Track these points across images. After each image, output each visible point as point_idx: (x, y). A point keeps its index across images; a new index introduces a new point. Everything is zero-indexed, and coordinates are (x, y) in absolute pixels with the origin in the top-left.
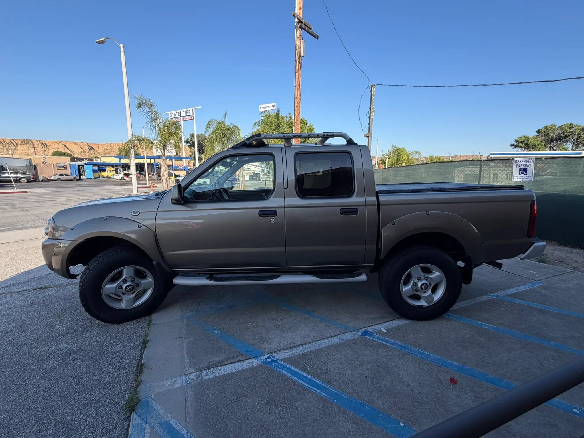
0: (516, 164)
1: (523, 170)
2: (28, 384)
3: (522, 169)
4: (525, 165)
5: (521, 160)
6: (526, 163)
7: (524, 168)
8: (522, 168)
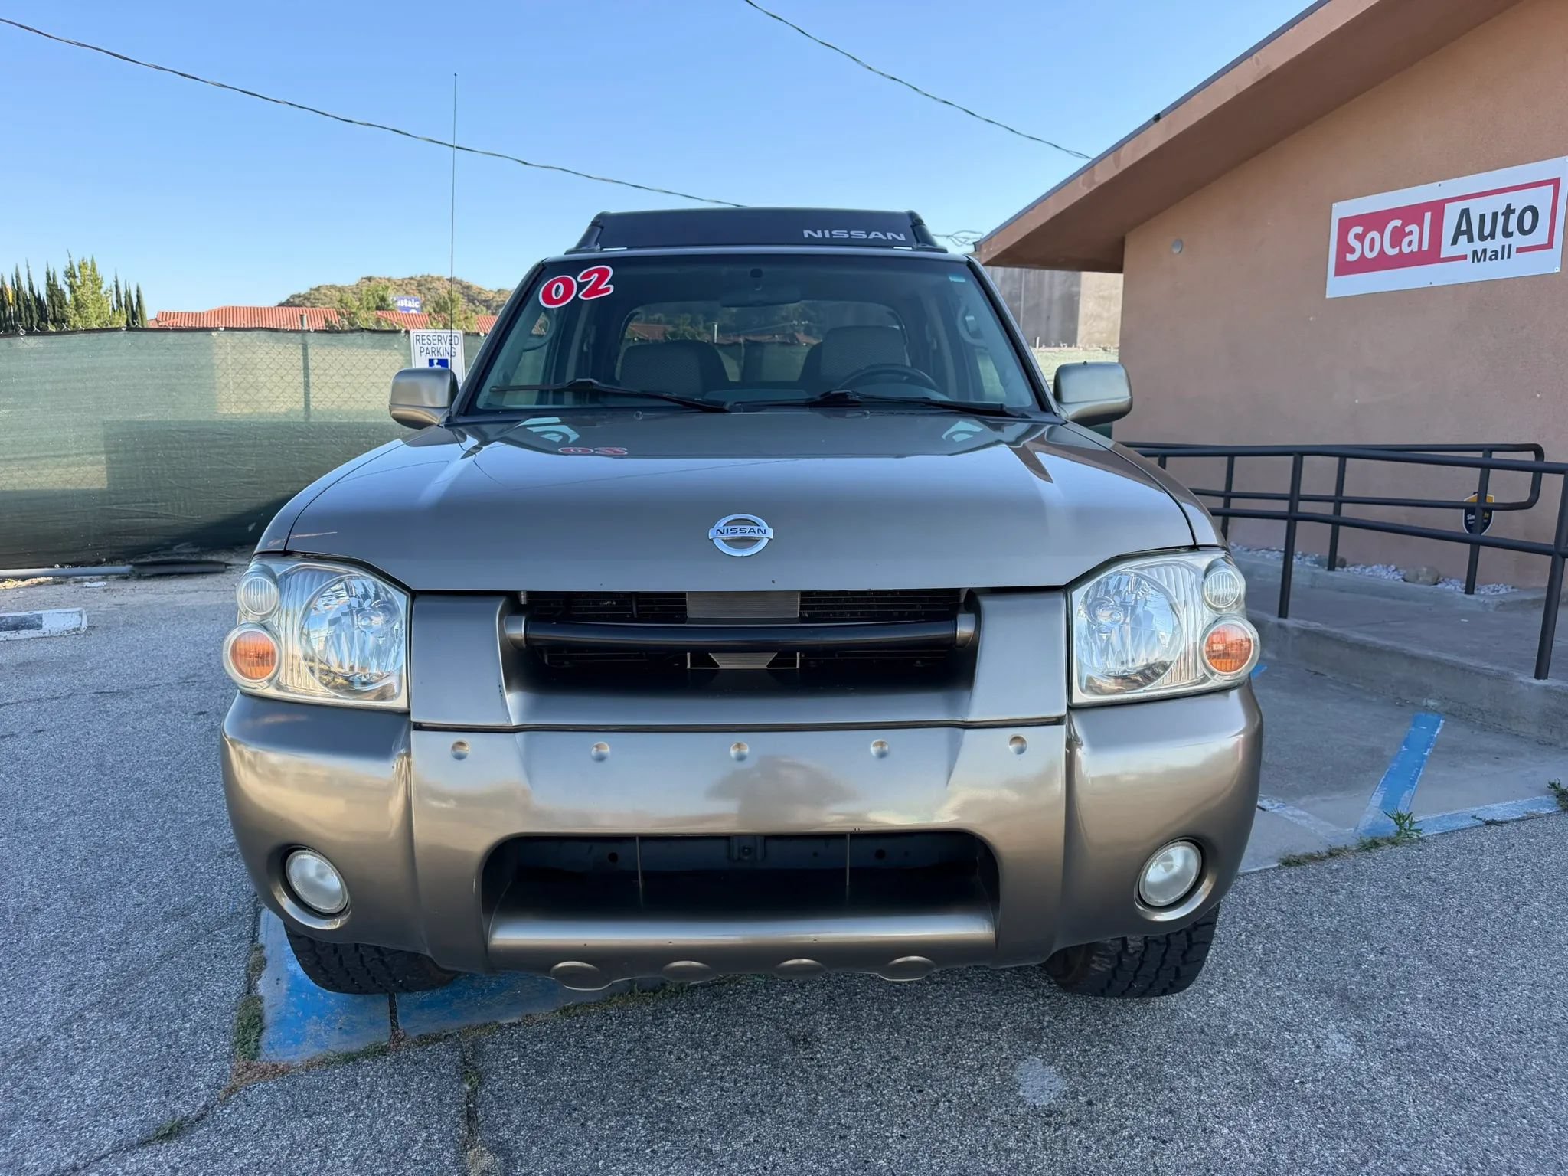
0: (419, 345)
1: (438, 364)
2: (1516, 1016)
3: (436, 362)
4: (441, 351)
5: (431, 335)
6: (444, 345)
7: (440, 357)
8: (436, 358)
